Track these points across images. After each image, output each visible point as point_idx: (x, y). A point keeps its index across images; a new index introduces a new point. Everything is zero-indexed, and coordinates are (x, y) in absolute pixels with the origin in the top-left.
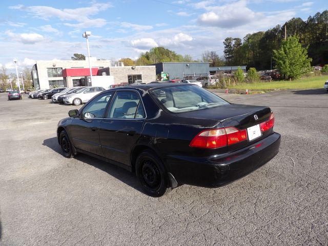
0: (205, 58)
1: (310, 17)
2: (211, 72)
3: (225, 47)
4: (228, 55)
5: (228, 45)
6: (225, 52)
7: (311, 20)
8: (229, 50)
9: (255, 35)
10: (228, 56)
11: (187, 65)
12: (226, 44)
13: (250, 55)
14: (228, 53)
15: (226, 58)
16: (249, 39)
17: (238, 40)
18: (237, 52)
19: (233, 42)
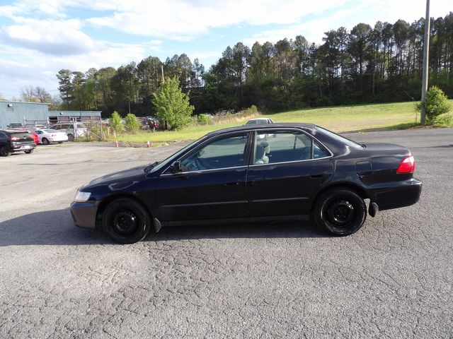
0: (27, 96)
1: (168, 58)
2: (51, 118)
3: (61, 83)
4: (67, 94)
5: (65, 81)
6: (61, 91)
7: (169, 62)
8: (66, 88)
9: (103, 70)
10: (65, 96)
11: (8, 106)
12: (61, 79)
13: (99, 96)
14: (65, 92)
15: (64, 99)
16: (95, 75)
17: (78, 74)
18: (80, 91)
19: (72, 77)
